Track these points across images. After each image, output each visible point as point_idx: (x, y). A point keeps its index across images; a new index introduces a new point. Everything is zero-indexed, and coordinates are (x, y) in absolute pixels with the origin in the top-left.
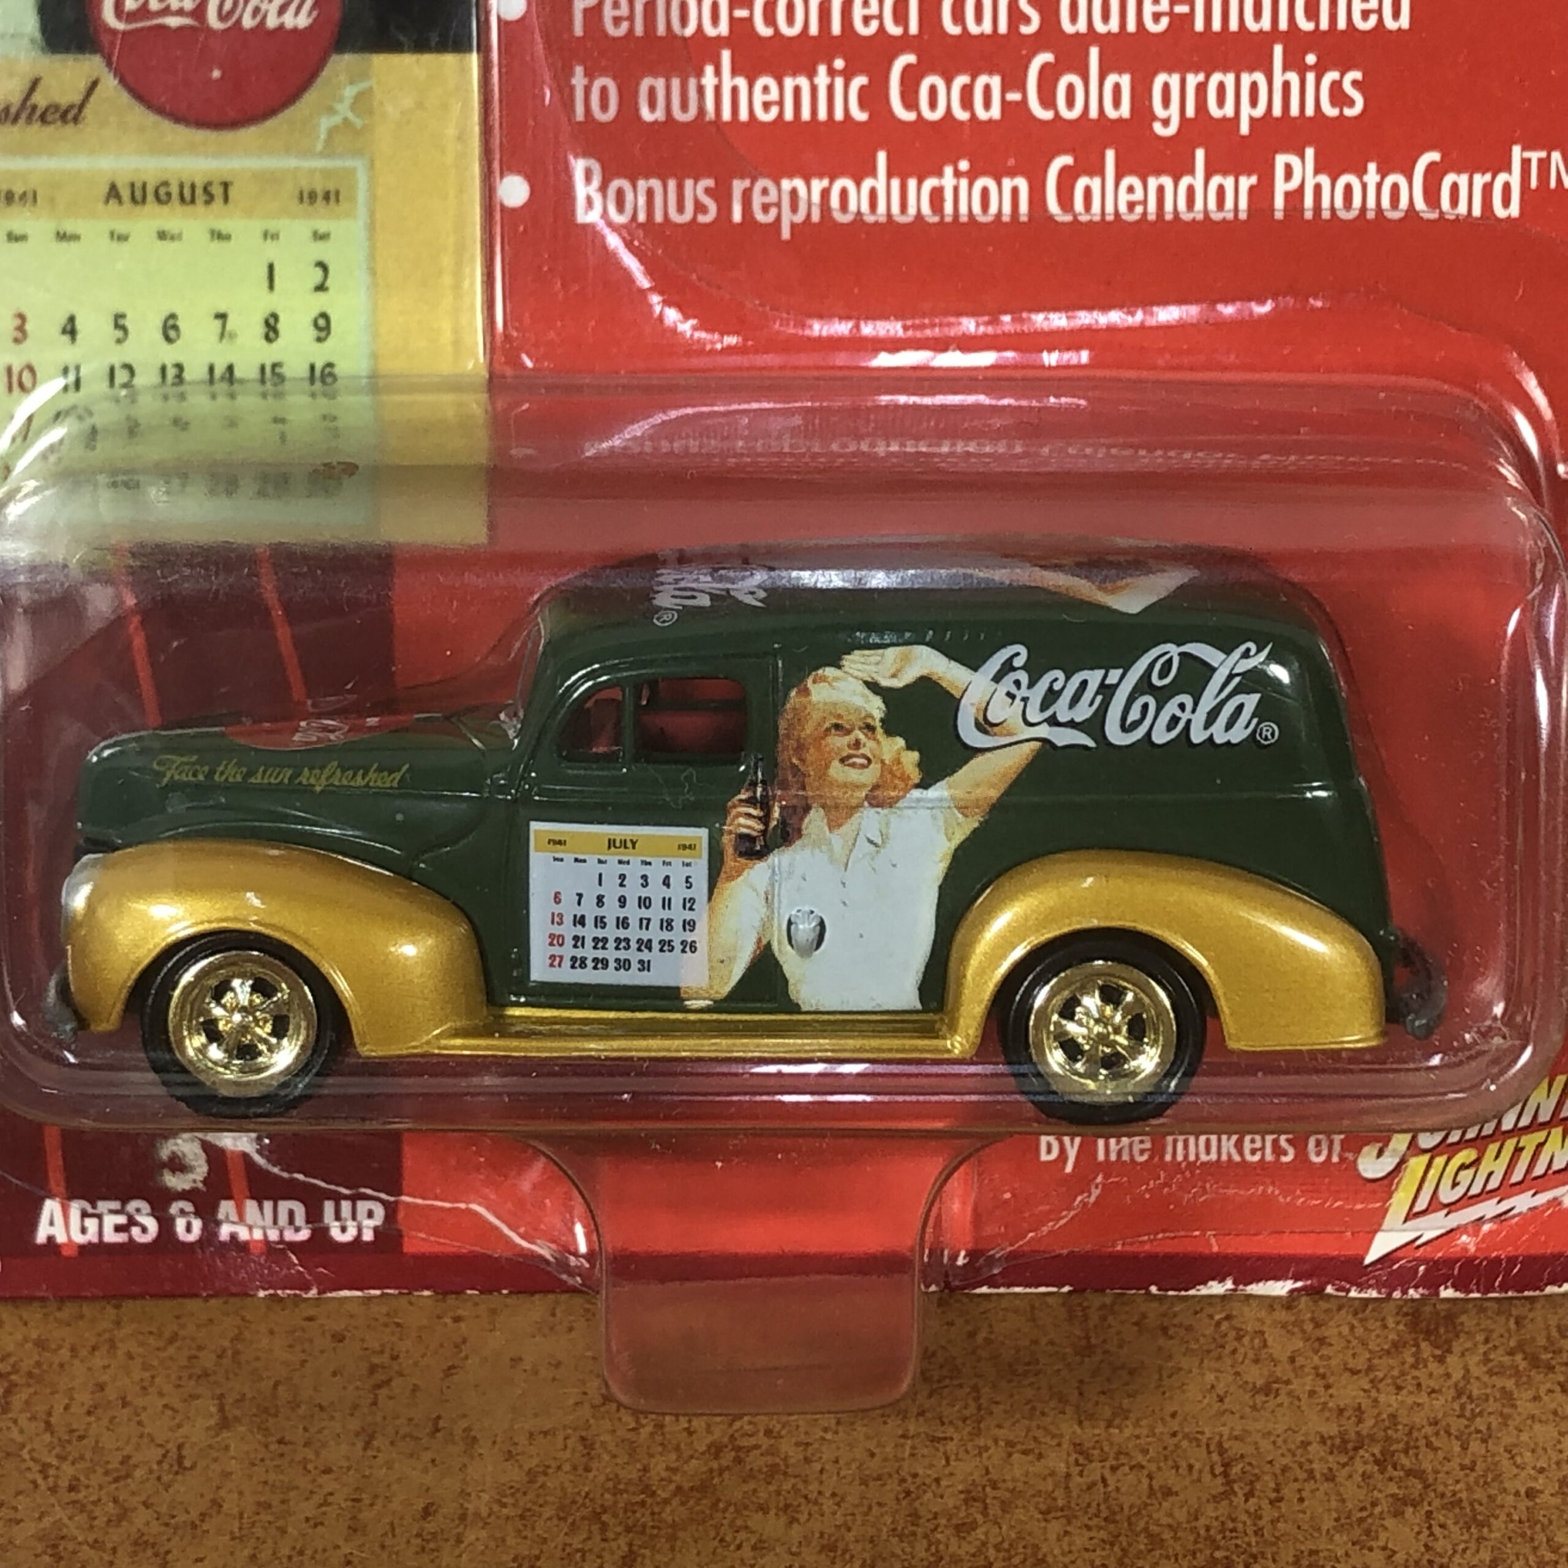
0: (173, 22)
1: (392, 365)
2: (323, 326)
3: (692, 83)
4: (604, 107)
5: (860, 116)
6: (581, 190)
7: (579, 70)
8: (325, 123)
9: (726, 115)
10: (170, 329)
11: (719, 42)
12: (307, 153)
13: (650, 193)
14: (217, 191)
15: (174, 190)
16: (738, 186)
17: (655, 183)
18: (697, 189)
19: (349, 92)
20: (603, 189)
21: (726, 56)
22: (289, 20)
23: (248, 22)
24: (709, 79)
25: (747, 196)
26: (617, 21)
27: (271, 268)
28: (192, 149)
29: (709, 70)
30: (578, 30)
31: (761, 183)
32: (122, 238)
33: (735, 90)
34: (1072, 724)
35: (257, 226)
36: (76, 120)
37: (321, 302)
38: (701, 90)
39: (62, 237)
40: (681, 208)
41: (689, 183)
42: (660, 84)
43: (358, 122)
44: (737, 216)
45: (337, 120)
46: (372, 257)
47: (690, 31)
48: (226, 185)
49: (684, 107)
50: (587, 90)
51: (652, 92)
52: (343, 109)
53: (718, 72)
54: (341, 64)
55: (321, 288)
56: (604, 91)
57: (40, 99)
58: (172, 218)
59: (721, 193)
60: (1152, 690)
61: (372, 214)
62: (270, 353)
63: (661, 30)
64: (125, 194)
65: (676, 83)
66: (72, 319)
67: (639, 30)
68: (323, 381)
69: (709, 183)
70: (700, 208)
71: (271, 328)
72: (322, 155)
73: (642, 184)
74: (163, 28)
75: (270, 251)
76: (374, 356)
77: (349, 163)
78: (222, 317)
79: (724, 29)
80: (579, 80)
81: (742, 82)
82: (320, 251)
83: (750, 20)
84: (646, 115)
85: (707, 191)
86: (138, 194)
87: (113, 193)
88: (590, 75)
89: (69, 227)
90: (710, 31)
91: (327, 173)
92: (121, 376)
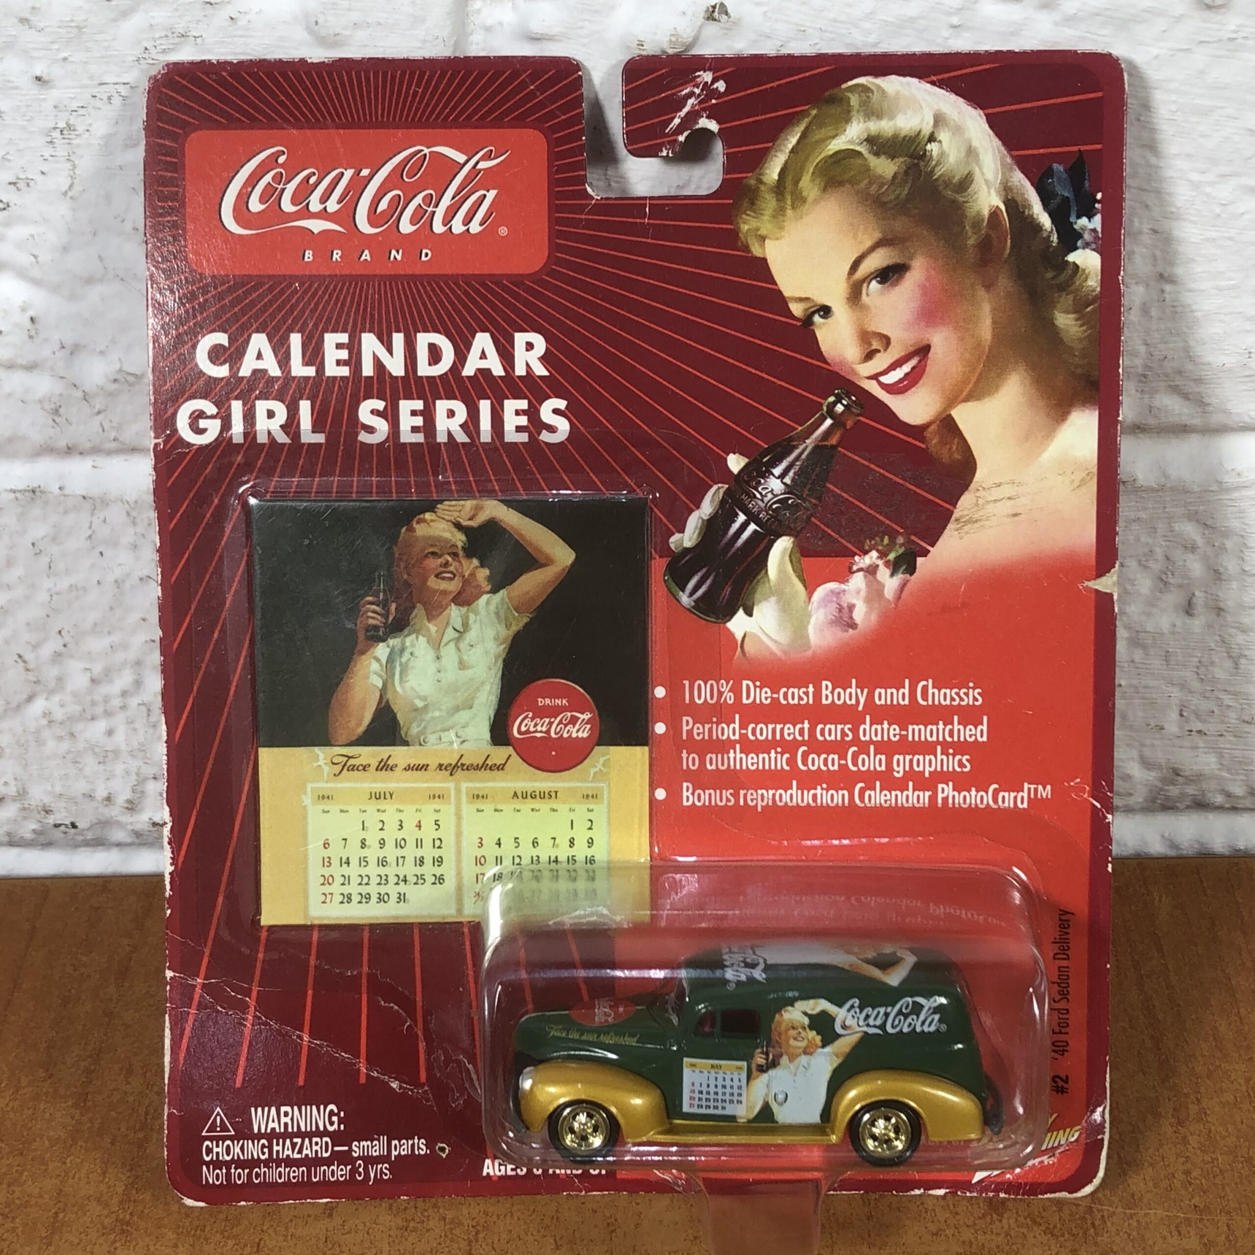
0: (539, 735)
1: (617, 857)
2: (591, 842)
3: (725, 756)
4: (694, 765)
5: (787, 768)
6: (685, 794)
7: (685, 751)
8: (592, 771)
9: (738, 767)
10: (535, 843)
11: (736, 741)
12: (585, 781)
13: (710, 795)
14: (553, 794)
15: (538, 794)
16: (742, 792)
17: (712, 791)
18: (727, 793)
19: (602, 760)
20: (693, 794)
21: (738, 746)
22: (580, 735)
23: (565, 735)
24: (732, 755)
25: (745, 796)
26: (698, 734)
27: (572, 821)
28: (545, 780)
29: (732, 751)
30: (684, 737)
31: (750, 792)
32: (519, 811)
33: (741, 759)
34: (875, 1026)
35: (567, 807)
36: (502, 769)
37: (590, 834)
38: (729, 758)
39: (496, 810)
40: (721, 800)
41: (724, 791)
42: (714, 756)
43: (605, 771)
44: (742, 803)
45: (597, 769)
46: (609, 819)
47: (725, 737)
48: (556, 792)
49: (723, 764)
50: (688, 758)
51: (711, 759)
52: (599, 766)
53: (735, 752)
54: (598, 749)
55: (590, 829)
56: (694, 759)
57: (489, 762)
58: (536, 804)
59: (736, 796)
60: (903, 1014)
61: (609, 804)
62: (571, 852)
63: (714, 737)
64: (520, 795)
65: (720, 756)
66: (499, 840)
67: (706, 737)
68: (591, 863)
69: (732, 791)
70: (728, 800)
71: (572, 843)
72: (592, 782)
73: (707, 792)
74: (536, 737)
75: (572, 816)
76: (609, 853)
77: (601, 785)
78: (554, 839)
79: (737, 737)
80: (684, 755)
81: (744, 756)
82: (591, 816)
83: (747, 734)
84: (709, 767)
85: (731, 794)
86: (525, 796)
87: (515, 794)
88: (689, 753)
89: (499, 807)
90: (732, 738)
91: (593, 788)
92: (517, 860)
